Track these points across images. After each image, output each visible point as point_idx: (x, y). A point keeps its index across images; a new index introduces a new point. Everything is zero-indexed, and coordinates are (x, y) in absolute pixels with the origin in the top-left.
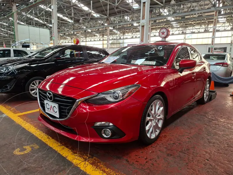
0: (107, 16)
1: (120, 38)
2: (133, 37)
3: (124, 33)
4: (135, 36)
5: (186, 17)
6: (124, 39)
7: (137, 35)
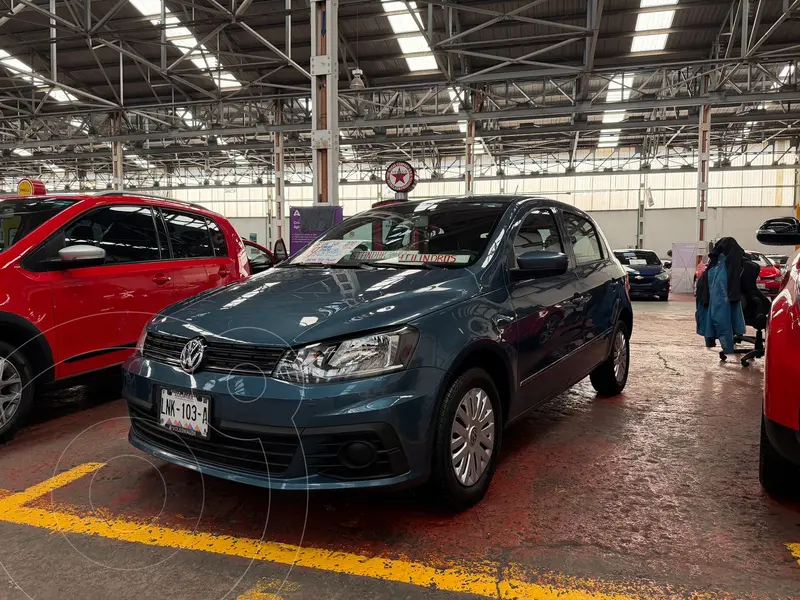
0: (118, 103)
1: (156, 185)
2: (206, 183)
3: (170, 168)
4: (215, 178)
5: (389, 131)
6: (170, 187)
7: (221, 178)
